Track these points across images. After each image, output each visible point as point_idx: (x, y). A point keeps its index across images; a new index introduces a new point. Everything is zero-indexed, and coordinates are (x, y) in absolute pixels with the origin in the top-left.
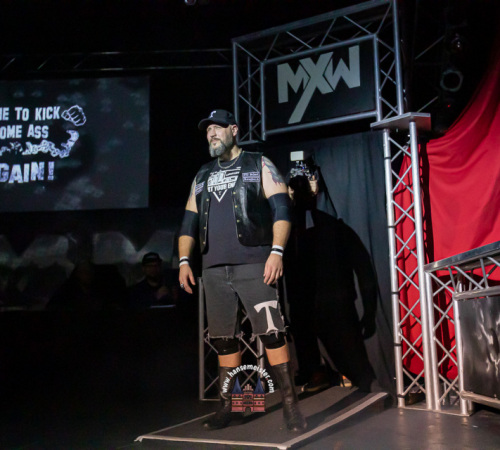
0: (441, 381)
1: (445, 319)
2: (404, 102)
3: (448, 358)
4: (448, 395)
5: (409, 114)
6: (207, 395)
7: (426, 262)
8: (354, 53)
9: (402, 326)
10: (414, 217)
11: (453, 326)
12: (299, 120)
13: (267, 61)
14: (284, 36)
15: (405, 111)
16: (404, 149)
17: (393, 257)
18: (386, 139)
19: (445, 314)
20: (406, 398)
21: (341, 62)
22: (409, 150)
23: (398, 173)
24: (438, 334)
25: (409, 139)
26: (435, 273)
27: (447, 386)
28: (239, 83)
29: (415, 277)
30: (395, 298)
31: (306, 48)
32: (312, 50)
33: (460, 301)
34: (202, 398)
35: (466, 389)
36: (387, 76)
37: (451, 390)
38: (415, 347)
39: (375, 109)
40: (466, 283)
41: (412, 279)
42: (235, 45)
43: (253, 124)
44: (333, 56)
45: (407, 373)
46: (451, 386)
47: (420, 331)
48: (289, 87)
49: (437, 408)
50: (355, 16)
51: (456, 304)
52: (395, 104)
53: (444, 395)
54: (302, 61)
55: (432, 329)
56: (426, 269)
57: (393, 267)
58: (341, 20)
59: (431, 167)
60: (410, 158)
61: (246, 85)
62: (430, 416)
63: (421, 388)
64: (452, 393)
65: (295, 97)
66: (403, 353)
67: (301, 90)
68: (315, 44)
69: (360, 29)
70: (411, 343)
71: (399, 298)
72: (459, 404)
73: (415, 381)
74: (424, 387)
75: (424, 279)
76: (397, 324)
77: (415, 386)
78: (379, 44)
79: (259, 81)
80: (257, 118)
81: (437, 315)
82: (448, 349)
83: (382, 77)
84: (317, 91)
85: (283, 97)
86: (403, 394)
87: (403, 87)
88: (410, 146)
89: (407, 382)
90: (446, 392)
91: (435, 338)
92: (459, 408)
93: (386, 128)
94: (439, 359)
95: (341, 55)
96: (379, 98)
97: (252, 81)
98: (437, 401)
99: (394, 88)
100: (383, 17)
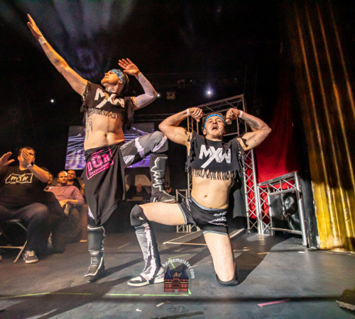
1: (265, 203)
3: (266, 216)
6: (179, 231)
7: (257, 183)
9: (249, 206)
10: (252, 168)
17: (245, 181)
19: (264, 201)
26: (260, 187)
28: (189, 123)
29: (253, 188)
30: (246, 196)
33: (270, 196)
34: (178, 231)
38: (254, 212)
39: (236, 131)
40: (272, 190)
45: (251, 222)
46: (267, 226)
47: (255, 207)
49: (263, 234)
50: (229, 101)
51: (268, 197)
52: (244, 130)
55: (260, 206)
56: (257, 185)
57: (245, 185)
58: (224, 102)
63: (256, 227)
66: (249, 215)
70: (252, 211)
71: (248, 196)
73: (254, 225)
75: (256, 188)
76: (247, 205)
77: (254, 227)
81: (262, 202)
86: (250, 229)
89: (251, 225)
91: (261, 209)
96: (238, 128)
100: (239, 101)
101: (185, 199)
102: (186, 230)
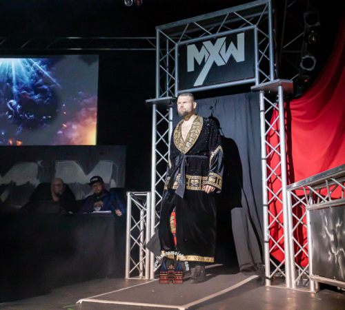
0: (296, 268)
1: (300, 223)
2: (275, 73)
3: (302, 251)
4: (301, 277)
5: (278, 80)
6: (131, 275)
7: (288, 184)
8: (241, 38)
9: (270, 229)
10: (280, 152)
11: (306, 229)
12: (201, 84)
13: (181, 43)
14: (192, 26)
15: (275, 78)
16: (274, 105)
17: (265, 180)
18: (262, 97)
19: (300, 221)
20: (272, 280)
21: (232, 44)
22: (278, 106)
23: (269, 122)
24: (295, 234)
25: (278, 98)
26: (294, 191)
27: (301, 272)
28: (161, 57)
29: (280, 194)
30: (265, 209)
31: (207, 34)
32: (211, 36)
33: (311, 211)
34: (127, 277)
35: (314, 273)
36: (263, 54)
37: (304, 274)
38: (279, 244)
39: (254, 77)
40: (315, 198)
41: (278, 196)
42: (158, 31)
43: (170, 86)
44: (226, 40)
45: (272, 262)
46: (303, 271)
47: (283, 233)
48: (195, 60)
49: (294, 287)
50: (242, 13)
51: (307, 214)
52: (268, 73)
53: (299, 278)
54: (204, 43)
55: (291, 231)
56: (287, 188)
57: (265, 187)
58: (232, 16)
59: (293, 118)
60: (278, 111)
61: (165, 58)
62: (288, 292)
63: (282, 273)
64: (304, 276)
65: (199, 67)
66: (270, 248)
67: (203, 63)
68: (214, 32)
69: (245, 22)
70: (276, 241)
71: (269, 209)
72: (309, 285)
73: (278, 268)
74: (285, 273)
75: (286, 195)
76: (266, 227)
77: (278, 271)
78: (259, 32)
79: (174, 57)
80: (172, 82)
81: (295, 221)
82: (302, 245)
83: (260, 55)
84: (214, 64)
85: (191, 68)
86: (270, 277)
87: (274, 62)
88: (278, 103)
89: (272, 268)
90: (300, 275)
91: (293, 238)
92: (309, 287)
93: (262, 90)
94: (295, 252)
95: (231, 39)
96: (257, 69)
97: (169, 56)
98: (294, 282)
99: (268, 62)
100: (262, 14)
101: (145, 213)
102: (144, 274)
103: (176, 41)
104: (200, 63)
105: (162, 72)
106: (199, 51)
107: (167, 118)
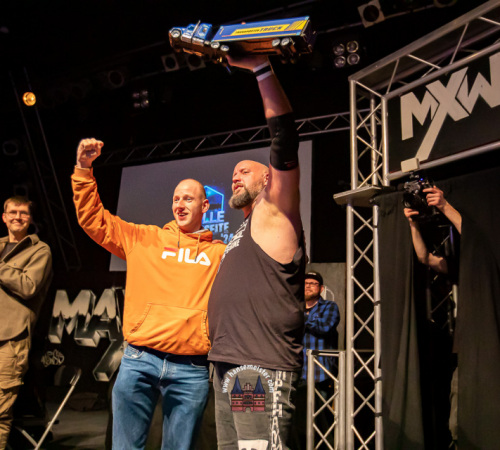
12: (426, 158)
13: (390, 94)
14: (405, 61)
28: (358, 121)
32: (441, 71)
44: (468, 72)
48: (414, 119)
54: (428, 86)
65: (420, 130)
67: (428, 120)
68: (444, 63)
84: (448, 119)
85: (407, 132)
103: (383, 92)
104: (422, 122)
105: (360, 146)
106: (421, 101)
107: (371, 223)
